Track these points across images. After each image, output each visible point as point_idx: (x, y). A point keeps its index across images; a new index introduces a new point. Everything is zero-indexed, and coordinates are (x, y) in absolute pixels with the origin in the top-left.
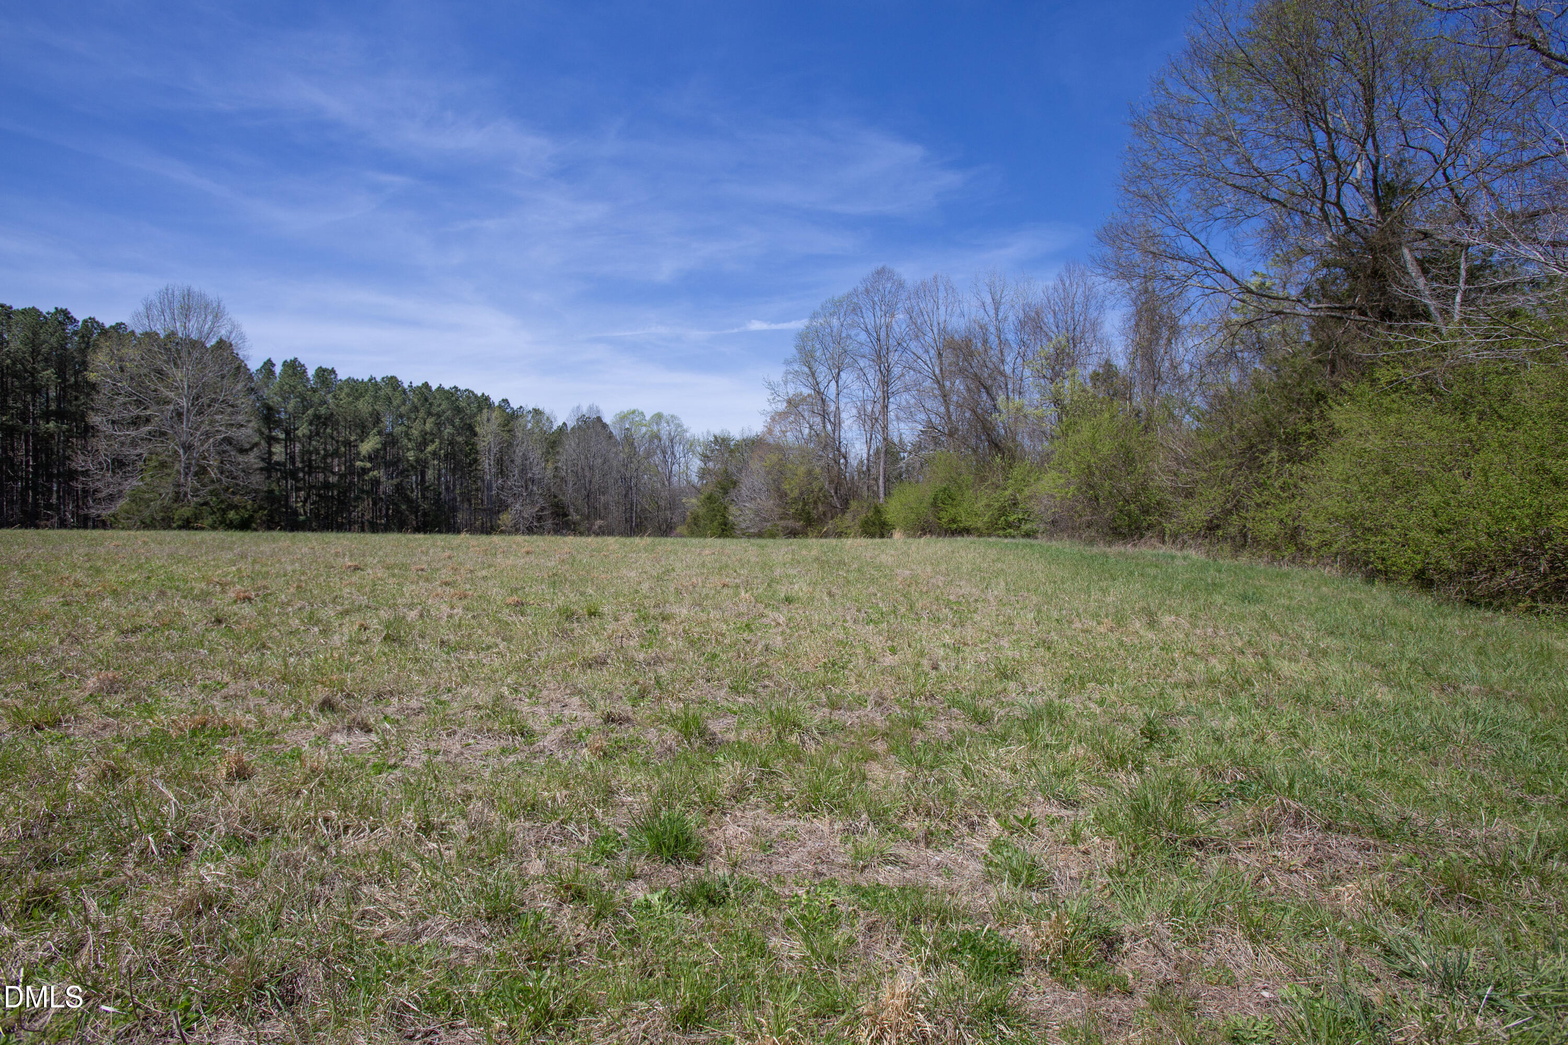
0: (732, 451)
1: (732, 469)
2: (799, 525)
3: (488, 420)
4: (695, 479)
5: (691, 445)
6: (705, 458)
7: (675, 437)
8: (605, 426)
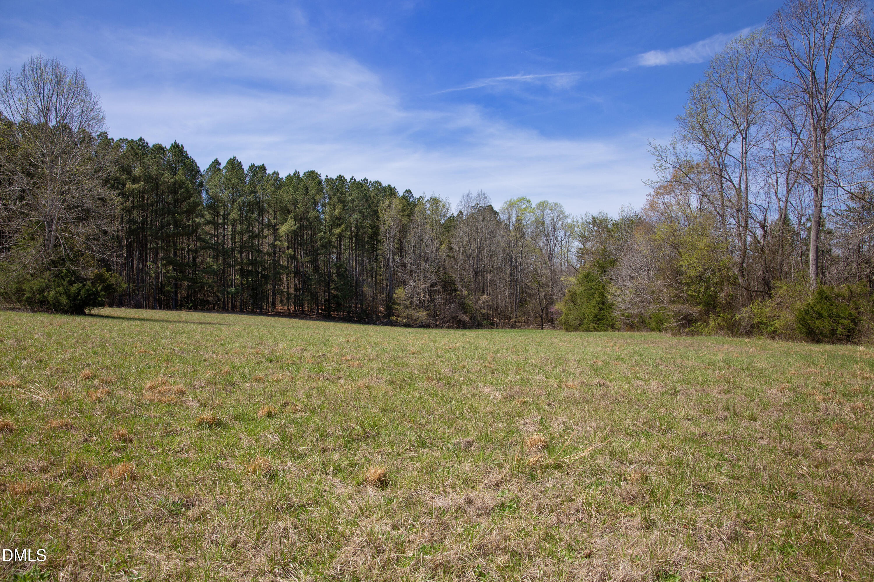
0: (610, 231)
1: (611, 248)
2: (696, 310)
3: (389, 206)
4: (574, 259)
5: (570, 230)
6: (584, 239)
7: (557, 222)
8: (495, 213)
